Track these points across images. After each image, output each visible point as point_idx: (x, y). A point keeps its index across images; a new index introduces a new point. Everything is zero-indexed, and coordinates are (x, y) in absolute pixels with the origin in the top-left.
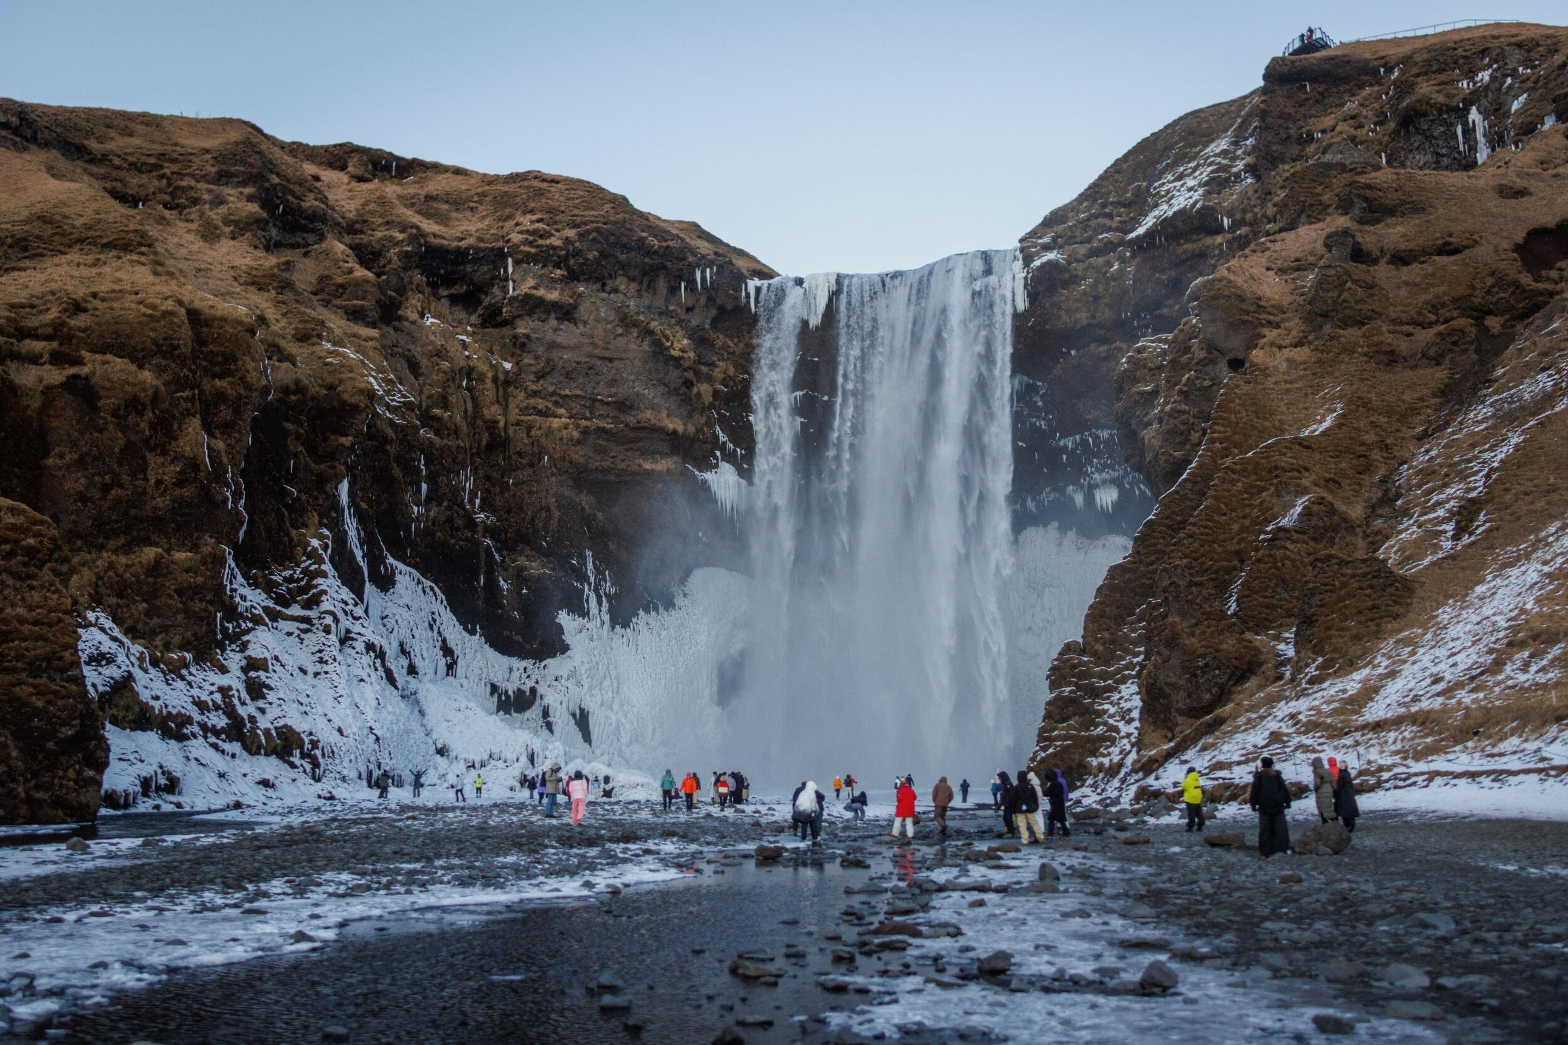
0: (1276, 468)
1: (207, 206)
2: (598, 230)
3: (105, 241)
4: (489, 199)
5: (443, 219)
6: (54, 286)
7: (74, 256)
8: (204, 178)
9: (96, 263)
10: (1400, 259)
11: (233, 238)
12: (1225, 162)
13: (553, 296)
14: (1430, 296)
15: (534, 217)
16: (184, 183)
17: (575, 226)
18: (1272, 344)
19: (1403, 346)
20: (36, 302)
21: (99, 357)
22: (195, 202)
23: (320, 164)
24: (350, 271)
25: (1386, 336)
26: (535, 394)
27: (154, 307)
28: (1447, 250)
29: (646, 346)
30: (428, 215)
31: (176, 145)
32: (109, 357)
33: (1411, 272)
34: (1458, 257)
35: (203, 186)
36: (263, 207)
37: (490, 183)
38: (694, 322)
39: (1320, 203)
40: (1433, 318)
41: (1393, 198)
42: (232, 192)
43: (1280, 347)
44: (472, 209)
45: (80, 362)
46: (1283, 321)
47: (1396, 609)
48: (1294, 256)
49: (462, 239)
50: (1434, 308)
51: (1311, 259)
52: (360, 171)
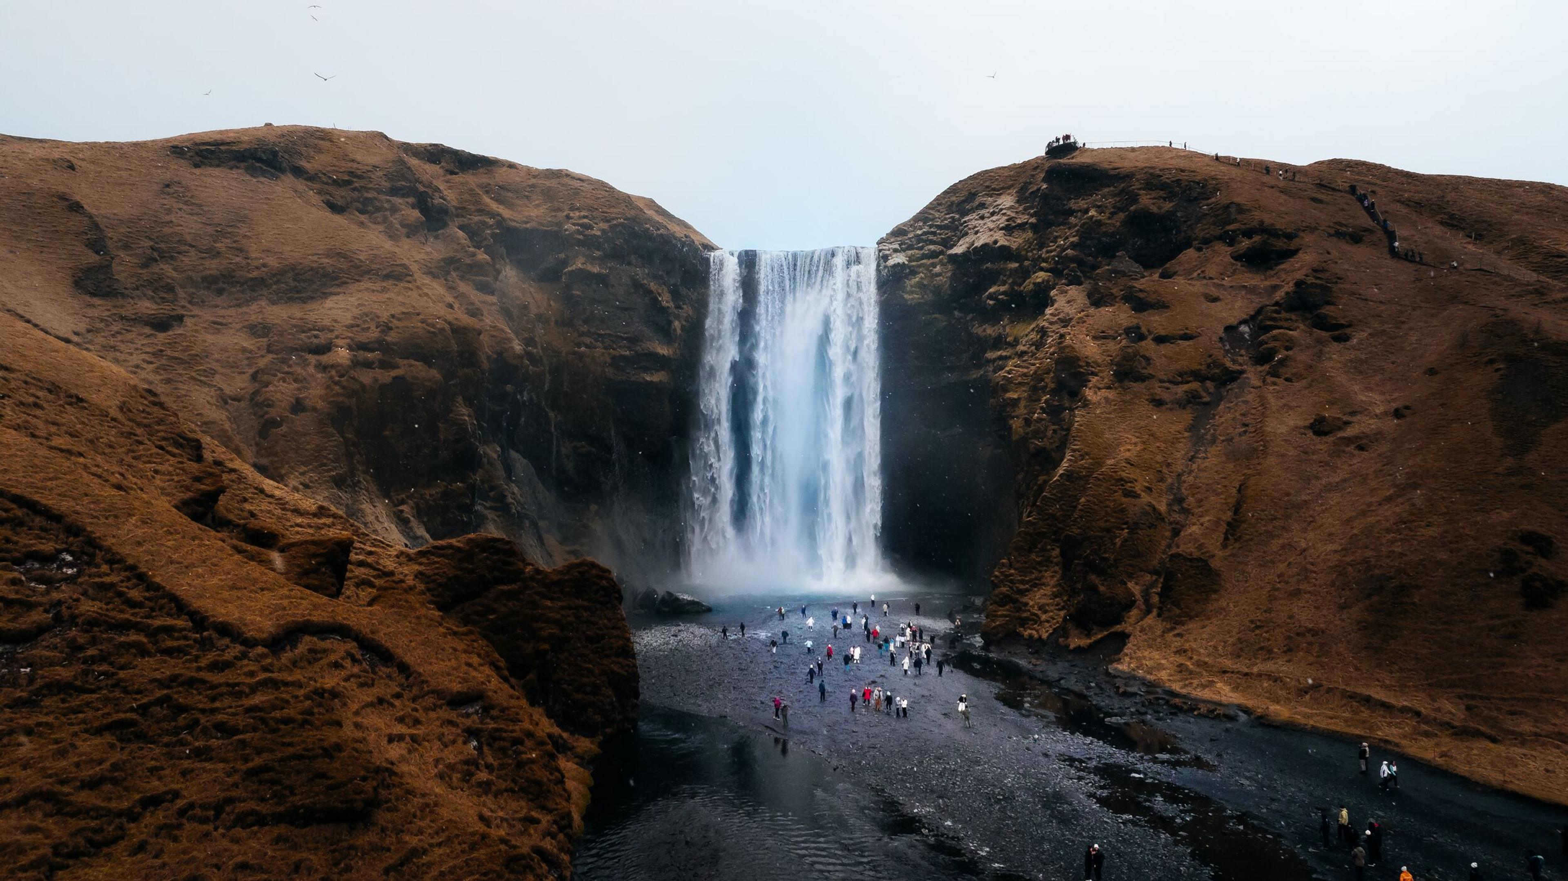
0: (1122, 479)
1: (388, 213)
2: (622, 225)
3: (384, 273)
4: (538, 190)
5: (510, 206)
6: (365, 310)
7: (365, 284)
8: (379, 192)
9: (384, 290)
10: (1160, 340)
11: (408, 237)
12: (1013, 215)
13: (596, 269)
14: (1178, 367)
15: (582, 214)
16: (369, 195)
17: (608, 221)
18: (1095, 387)
19: (1166, 396)
20: (359, 322)
21: (405, 362)
22: (378, 209)
23: (422, 159)
24: (474, 255)
25: (1158, 391)
26: (583, 334)
27: (433, 326)
28: (1186, 337)
29: (647, 300)
30: (499, 201)
31: (353, 161)
32: (413, 362)
33: (1166, 349)
34: (1190, 342)
35: (383, 197)
36: (421, 212)
37: (535, 177)
38: (672, 281)
39: (1112, 294)
40: (1180, 379)
41: (1152, 299)
42: (400, 201)
43: (1099, 389)
44: (527, 197)
45: (396, 367)
46: (1100, 371)
47: (1214, 587)
48: (1101, 329)
49: (527, 223)
50: (1181, 375)
51: (1111, 332)
52: (451, 167)
